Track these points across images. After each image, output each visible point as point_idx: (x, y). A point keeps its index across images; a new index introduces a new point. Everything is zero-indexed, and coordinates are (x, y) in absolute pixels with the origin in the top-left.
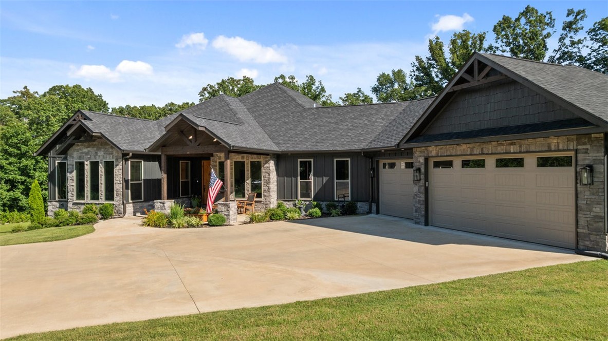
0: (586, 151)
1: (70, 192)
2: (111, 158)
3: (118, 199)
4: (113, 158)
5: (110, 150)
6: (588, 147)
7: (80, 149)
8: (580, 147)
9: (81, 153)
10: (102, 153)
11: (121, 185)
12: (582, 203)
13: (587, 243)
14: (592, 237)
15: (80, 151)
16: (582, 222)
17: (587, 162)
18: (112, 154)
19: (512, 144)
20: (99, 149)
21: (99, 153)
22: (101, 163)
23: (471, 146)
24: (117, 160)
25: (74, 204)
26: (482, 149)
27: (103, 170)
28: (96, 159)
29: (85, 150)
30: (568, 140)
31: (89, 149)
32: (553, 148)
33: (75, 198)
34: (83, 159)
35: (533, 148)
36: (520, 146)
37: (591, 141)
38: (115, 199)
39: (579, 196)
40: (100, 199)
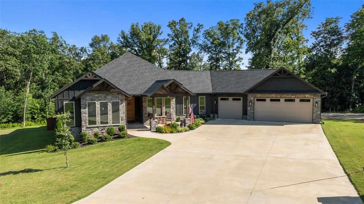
0: (316, 98)
1: (84, 121)
2: (117, 100)
3: (123, 122)
4: (119, 100)
5: (117, 95)
6: (316, 97)
7: (92, 95)
8: (314, 97)
9: (93, 97)
10: (111, 97)
11: (125, 114)
12: (314, 111)
13: (316, 121)
14: (317, 119)
15: (92, 96)
16: (314, 116)
17: (316, 101)
18: (118, 97)
19: (292, 95)
20: (107, 95)
21: (108, 97)
22: (110, 103)
23: (276, 95)
24: (122, 101)
25: (87, 128)
26: (281, 96)
27: (111, 107)
28: (105, 100)
29: (97, 95)
30: (311, 95)
31: (99, 94)
32: (306, 97)
33: (87, 124)
34: (95, 101)
35: (300, 97)
36: (295, 96)
37: (317, 96)
38: (120, 122)
39: (314, 109)
40: (109, 123)
